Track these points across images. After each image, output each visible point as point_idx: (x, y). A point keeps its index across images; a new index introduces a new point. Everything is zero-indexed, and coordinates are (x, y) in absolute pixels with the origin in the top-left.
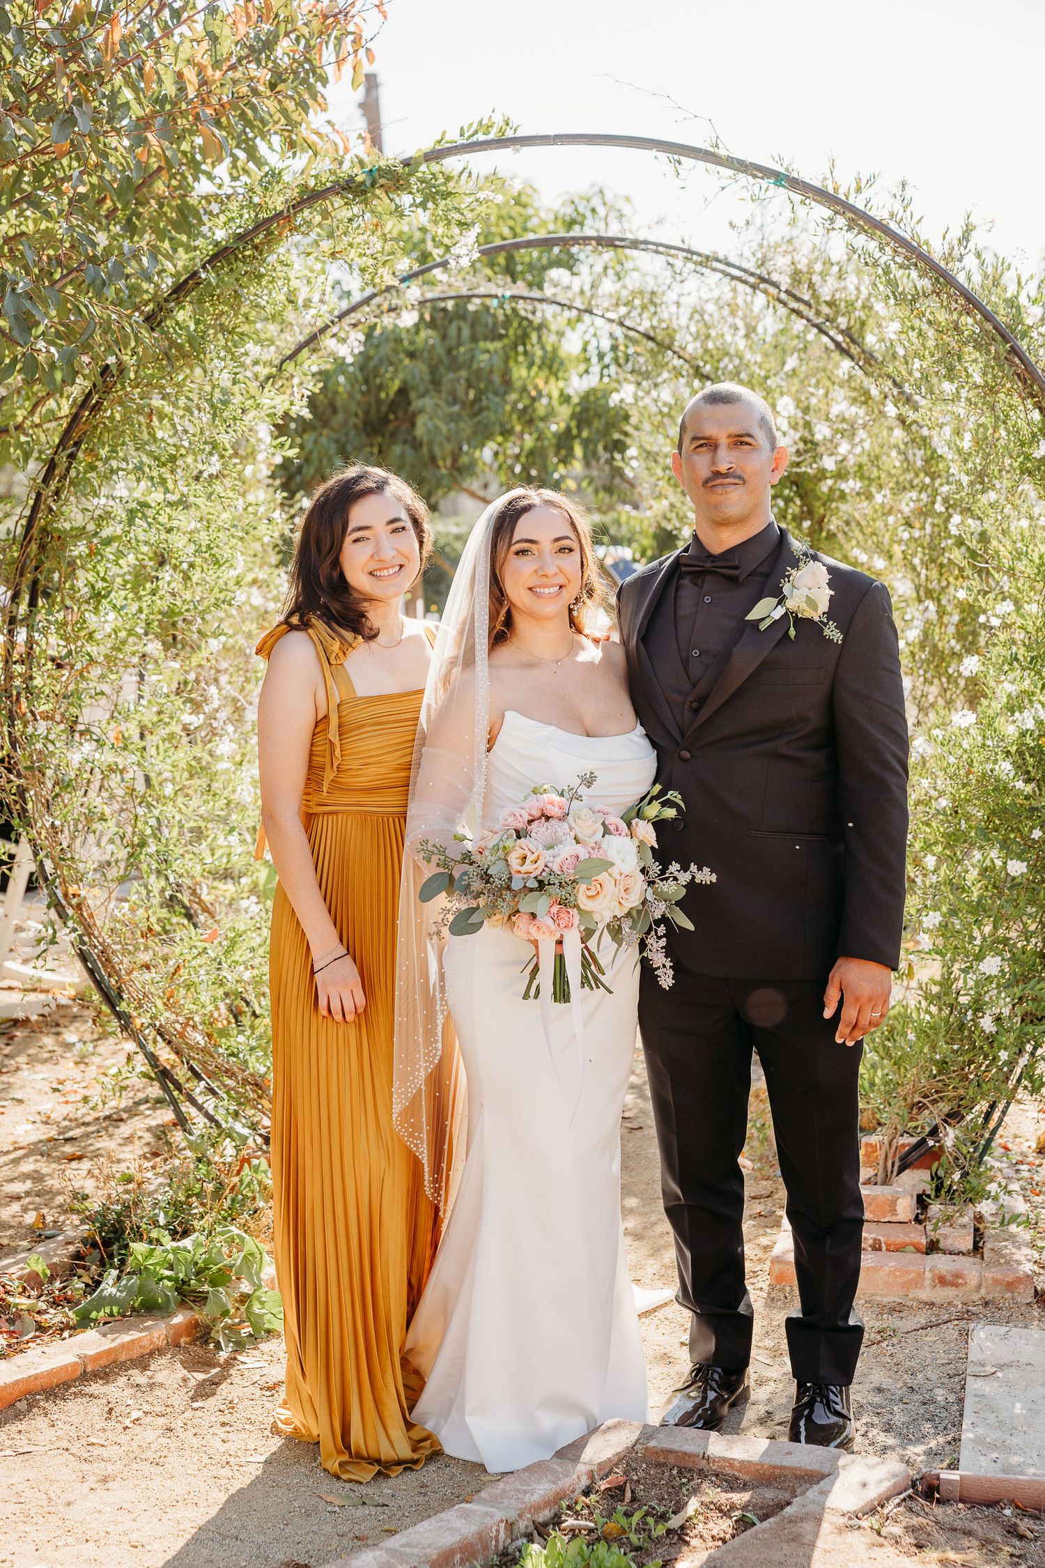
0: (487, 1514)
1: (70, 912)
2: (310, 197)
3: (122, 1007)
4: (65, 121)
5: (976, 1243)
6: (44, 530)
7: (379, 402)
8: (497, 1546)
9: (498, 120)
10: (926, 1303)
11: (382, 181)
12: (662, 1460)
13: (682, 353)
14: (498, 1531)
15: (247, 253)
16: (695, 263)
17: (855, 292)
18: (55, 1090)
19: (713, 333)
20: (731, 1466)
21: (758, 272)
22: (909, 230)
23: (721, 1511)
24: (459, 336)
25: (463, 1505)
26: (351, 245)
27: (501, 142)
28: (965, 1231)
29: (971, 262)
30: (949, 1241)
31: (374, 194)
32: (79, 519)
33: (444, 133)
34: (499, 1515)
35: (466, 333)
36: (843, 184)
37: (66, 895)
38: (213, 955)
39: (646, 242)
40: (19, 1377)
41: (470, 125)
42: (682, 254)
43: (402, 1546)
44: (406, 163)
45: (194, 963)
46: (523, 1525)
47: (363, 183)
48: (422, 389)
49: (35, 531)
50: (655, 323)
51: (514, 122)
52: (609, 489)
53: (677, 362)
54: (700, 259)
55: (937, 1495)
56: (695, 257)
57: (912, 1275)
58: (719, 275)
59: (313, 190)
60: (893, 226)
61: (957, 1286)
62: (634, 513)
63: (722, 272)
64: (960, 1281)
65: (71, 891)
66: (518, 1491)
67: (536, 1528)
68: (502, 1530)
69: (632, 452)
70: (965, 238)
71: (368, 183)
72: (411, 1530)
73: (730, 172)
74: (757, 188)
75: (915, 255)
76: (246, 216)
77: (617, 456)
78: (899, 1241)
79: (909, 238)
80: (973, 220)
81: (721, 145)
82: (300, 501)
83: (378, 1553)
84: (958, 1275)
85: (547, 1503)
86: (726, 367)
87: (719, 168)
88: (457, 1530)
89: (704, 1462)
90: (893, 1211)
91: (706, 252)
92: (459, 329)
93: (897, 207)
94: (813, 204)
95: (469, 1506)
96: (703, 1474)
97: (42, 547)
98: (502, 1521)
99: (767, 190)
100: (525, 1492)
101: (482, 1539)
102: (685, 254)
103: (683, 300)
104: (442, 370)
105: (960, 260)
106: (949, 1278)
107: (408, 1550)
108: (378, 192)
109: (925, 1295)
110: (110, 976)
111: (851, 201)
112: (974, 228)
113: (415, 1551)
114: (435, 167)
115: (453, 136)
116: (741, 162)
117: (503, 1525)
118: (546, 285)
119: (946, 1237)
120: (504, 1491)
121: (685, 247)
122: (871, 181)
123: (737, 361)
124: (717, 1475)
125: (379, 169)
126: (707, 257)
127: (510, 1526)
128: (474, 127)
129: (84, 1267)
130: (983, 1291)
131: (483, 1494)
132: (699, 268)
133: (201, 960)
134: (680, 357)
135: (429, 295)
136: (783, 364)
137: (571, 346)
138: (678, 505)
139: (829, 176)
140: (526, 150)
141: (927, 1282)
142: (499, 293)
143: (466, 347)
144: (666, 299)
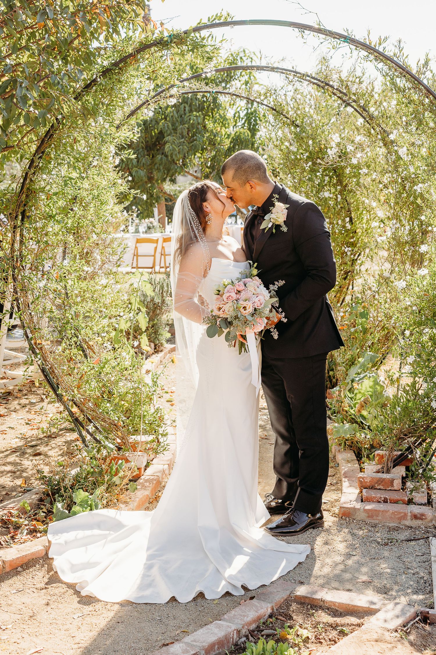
0: (228, 626)
1: (38, 351)
2: (144, 47)
3: (59, 392)
4: (42, 13)
5: (428, 500)
6: (28, 189)
7: (152, 137)
8: (233, 641)
9: (225, 14)
10: (409, 527)
11: (175, 40)
12: (303, 601)
13: (287, 116)
14: (233, 634)
15: (116, 71)
16: (298, 77)
17: (366, 90)
18: (27, 424)
19: (300, 107)
20: (334, 605)
21: (324, 81)
22: (402, 61)
23: (332, 627)
24: (185, 110)
25: (217, 621)
26: (160, 68)
27: (226, 24)
28: (424, 494)
29: (429, 75)
30: (417, 499)
31: (171, 46)
32: (43, 184)
33: (201, 20)
34: (234, 627)
35: (187, 108)
36: (374, 41)
37: (35, 343)
38: (97, 369)
39: (277, 68)
40: (19, 556)
41: (213, 16)
42: (292, 73)
43: (192, 641)
44: (185, 32)
45: (89, 373)
46: (244, 631)
47: (167, 41)
48: (169, 132)
49: (25, 189)
50: (276, 103)
51: (232, 14)
53: (285, 119)
54: (300, 75)
55: (429, 621)
56: (298, 75)
57: (402, 514)
58: (307, 83)
59: (145, 44)
60: (395, 59)
61: (422, 519)
63: (309, 81)
64: (424, 517)
65: (38, 342)
66: (241, 615)
67: (250, 633)
68: (235, 634)
70: (426, 63)
71: (169, 41)
72: (195, 633)
73: (324, 36)
74: (335, 43)
75: (405, 71)
76: (116, 55)
78: (395, 498)
79: (402, 64)
80: (430, 56)
81: (321, 25)
83: (181, 645)
84: (422, 515)
85: (254, 621)
86: (306, 121)
87: (319, 34)
88: (216, 634)
89: (322, 603)
90: (392, 485)
91: (302, 72)
92: (185, 107)
93: (397, 51)
94: (360, 50)
95: (219, 622)
96: (321, 608)
97: (27, 196)
98: (235, 630)
99: (340, 44)
100: (244, 616)
101: (227, 638)
102: (294, 73)
103: (287, 93)
104: (177, 124)
105: (424, 74)
106: (419, 516)
107: (195, 643)
108: (172, 45)
109: (408, 523)
110: (53, 378)
111: (377, 48)
112: (430, 60)
113: (198, 644)
114: (197, 35)
115: (205, 21)
116: (330, 32)
117: (235, 632)
119: (415, 497)
120: (235, 615)
121: (294, 70)
122: (386, 39)
123: (311, 119)
124: (328, 609)
125: (174, 35)
126: (304, 75)
127: (239, 632)
128: (214, 18)
129: (44, 505)
130: (434, 522)
131: (225, 616)
132: (300, 80)
133: (92, 372)
136: (330, 120)
137: (230, 114)
139: (367, 38)
140: (236, 27)
141: (409, 518)
142: (211, 90)
143: (188, 115)
144: (280, 93)
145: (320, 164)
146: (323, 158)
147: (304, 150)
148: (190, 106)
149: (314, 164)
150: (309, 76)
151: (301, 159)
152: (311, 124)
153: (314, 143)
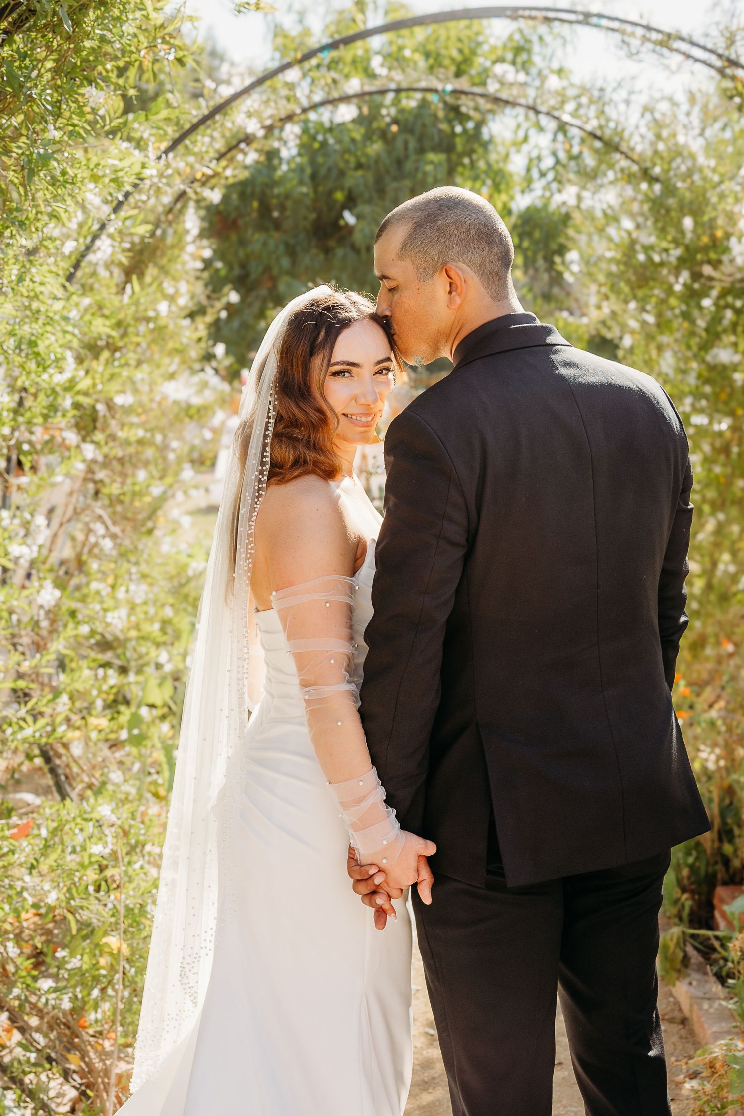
13: (630, 154)
16: (654, 42)
19: (665, 133)
21: (726, 53)
35: (412, 144)
42: (640, 31)
50: (603, 122)
52: (547, 297)
53: (624, 163)
54: (660, 37)
56: (654, 35)
58: (680, 58)
62: (571, 320)
69: (573, 256)
77: (557, 259)
82: (227, 294)
86: (678, 167)
91: (667, 29)
102: (643, 31)
103: (634, 98)
104: (387, 179)
118: (489, 81)
121: (644, 23)
123: (690, 163)
126: (669, 35)
132: (658, 48)
134: (627, 157)
135: (367, 88)
137: (517, 164)
138: (619, 312)
142: (440, 87)
143: (413, 157)
144: (615, 97)
145: (711, 279)
146: (719, 262)
147: (670, 242)
148: (420, 140)
149: (696, 276)
150: (682, 39)
151: (662, 264)
152: (690, 173)
153: (696, 223)
